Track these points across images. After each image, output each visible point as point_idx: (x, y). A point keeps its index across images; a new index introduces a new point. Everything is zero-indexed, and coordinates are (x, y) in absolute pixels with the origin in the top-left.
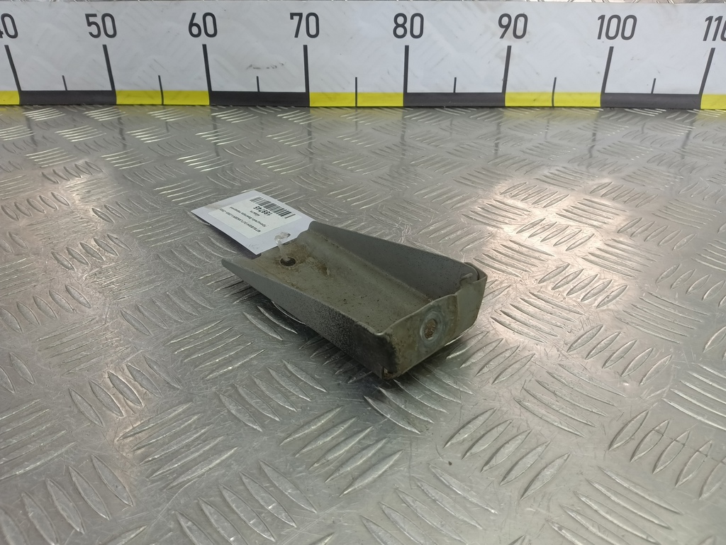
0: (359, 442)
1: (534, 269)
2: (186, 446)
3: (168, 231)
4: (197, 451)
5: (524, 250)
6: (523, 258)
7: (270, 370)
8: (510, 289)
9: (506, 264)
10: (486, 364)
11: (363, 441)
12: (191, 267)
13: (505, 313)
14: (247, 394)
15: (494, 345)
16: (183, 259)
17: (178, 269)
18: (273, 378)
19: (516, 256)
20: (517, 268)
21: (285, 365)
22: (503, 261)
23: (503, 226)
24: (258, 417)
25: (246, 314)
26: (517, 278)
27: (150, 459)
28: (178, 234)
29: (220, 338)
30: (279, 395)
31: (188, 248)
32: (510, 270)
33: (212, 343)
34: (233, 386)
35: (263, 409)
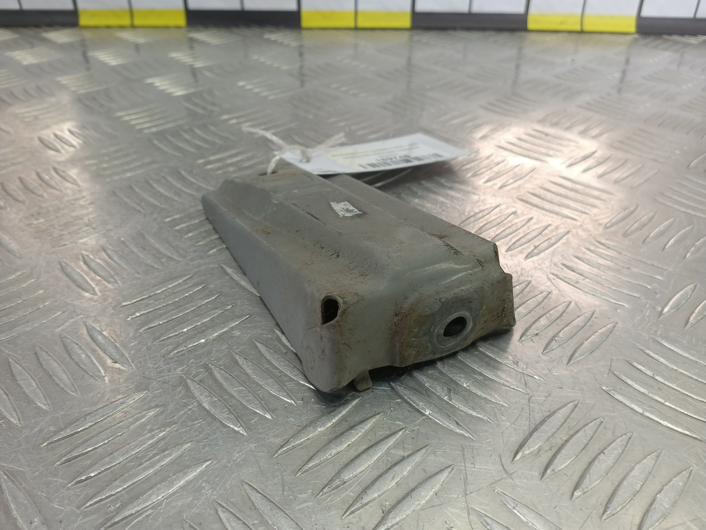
0: (388, 453)
1: (595, 211)
2: (137, 457)
3: (128, 163)
4: (152, 466)
5: (579, 187)
6: (579, 197)
7: (258, 344)
8: (569, 235)
9: (559, 205)
10: (554, 337)
11: (393, 451)
12: (155, 206)
13: (568, 267)
14: (226, 379)
15: (560, 309)
16: (145, 195)
17: (139, 208)
18: (262, 355)
19: (570, 194)
20: (573, 210)
21: (278, 337)
22: (555, 201)
23: (547, 159)
24: (240, 414)
25: (225, 267)
26: (574, 222)
27: (83, 478)
28: (141, 167)
29: (190, 299)
30: (271, 381)
31: (151, 182)
32: (566, 211)
33: (178, 306)
34: (206, 367)
35: (248, 401)
